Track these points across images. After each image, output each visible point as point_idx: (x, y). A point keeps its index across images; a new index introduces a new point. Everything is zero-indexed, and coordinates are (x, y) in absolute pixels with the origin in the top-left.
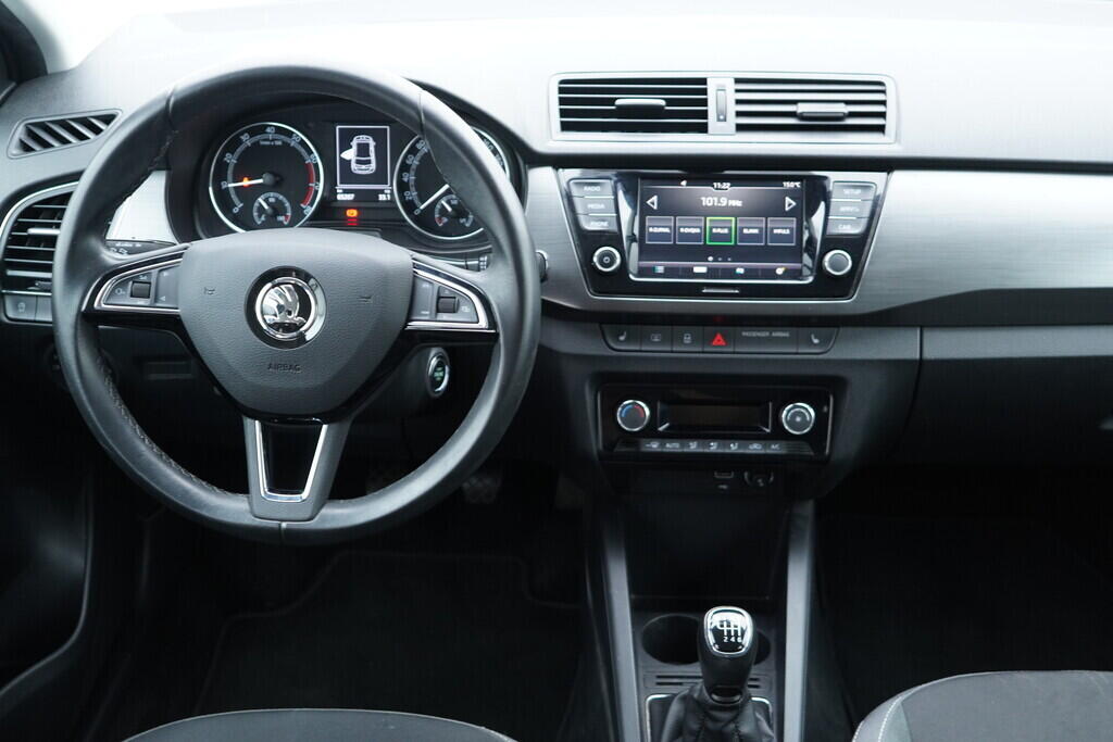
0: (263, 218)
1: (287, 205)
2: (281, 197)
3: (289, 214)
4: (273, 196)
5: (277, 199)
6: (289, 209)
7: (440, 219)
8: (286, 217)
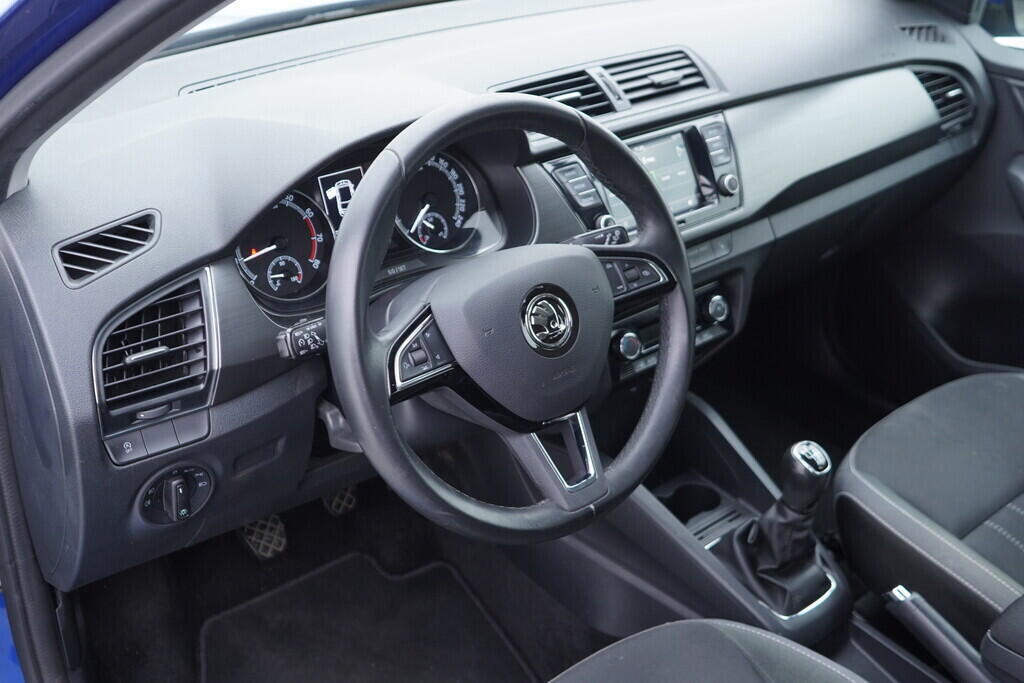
0: (278, 284)
1: (297, 264)
2: (290, 258)
3: (300, 272)
4: (281, 260)
5: (286, 261)
6: (300, 268)
7: (423, 238)
8: (298, 275)
